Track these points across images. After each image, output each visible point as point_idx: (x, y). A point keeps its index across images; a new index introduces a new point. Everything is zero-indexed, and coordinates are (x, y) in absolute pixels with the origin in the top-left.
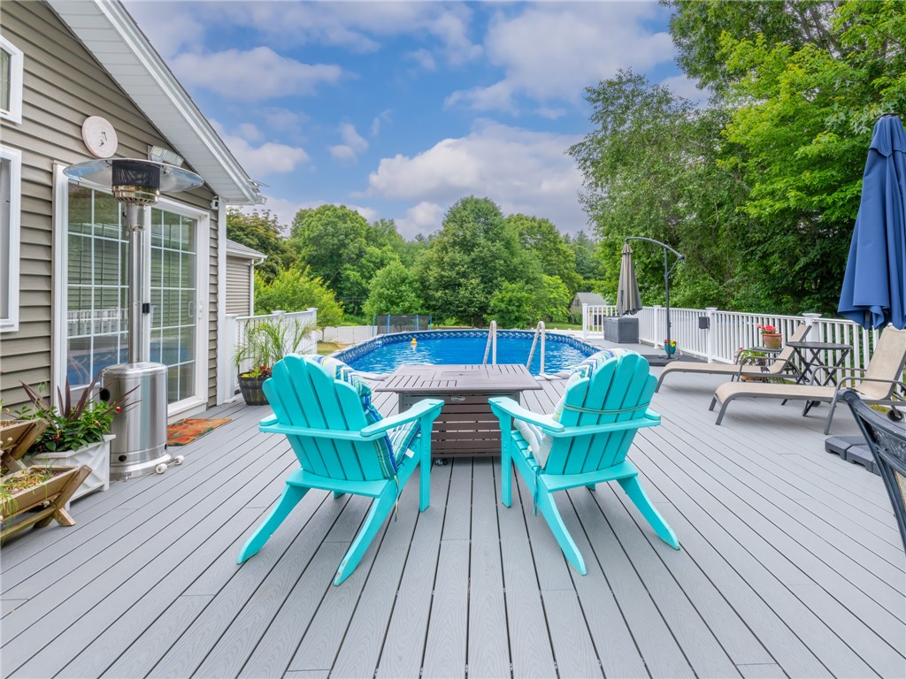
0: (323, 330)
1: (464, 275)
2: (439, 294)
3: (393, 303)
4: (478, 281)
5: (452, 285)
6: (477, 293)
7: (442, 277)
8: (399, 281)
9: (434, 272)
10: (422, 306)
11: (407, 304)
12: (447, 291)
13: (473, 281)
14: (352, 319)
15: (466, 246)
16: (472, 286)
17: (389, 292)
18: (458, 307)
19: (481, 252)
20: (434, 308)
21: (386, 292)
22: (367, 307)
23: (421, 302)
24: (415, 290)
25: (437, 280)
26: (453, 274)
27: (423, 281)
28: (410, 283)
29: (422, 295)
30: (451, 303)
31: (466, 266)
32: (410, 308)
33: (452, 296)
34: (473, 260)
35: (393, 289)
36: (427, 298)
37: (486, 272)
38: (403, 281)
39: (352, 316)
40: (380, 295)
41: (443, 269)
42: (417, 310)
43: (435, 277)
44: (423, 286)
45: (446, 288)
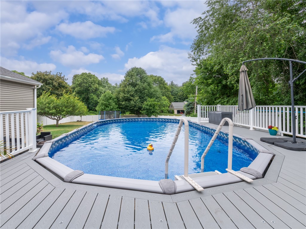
0: (81, 117)
1: (133, 96)
2: (123, 103)
3: (107, 107)
4: (138, 98)
5: (128, 100)
6: (138, 103)
7: (125, 97)
8: (109, 99)
9: (122, 95)
10: (118, 107)
11: (112, 107)
12: (126, 102)
13: (136, 98)
14: (93, 112)
15: (134, 85)
16: (135, 100)
17: (105, 103)
18: (130, 108)
19: (139, 87)
20: (122, 108)
21: (104, 102)
22: (97, 108)
23: (117, 106)
24: (115, 102)
25: (123, 98)
26: (129, 95)
27: (117, 98)
28: (113, 99)
29: (117, 103)
30: (128, 106)
31: (133, 92)
32: (113, 108)
33: (128, 104)
34: (136, 90)
35: (107, 101)
36: (119, 105)
37: (141, 95)
38: (110, 98)
39: (93, 111)
40: (102, 104)
41: (125, 94)
42: (115, 109)
43: (122, 97)
44: (118, 101)
45: (126, 101)
